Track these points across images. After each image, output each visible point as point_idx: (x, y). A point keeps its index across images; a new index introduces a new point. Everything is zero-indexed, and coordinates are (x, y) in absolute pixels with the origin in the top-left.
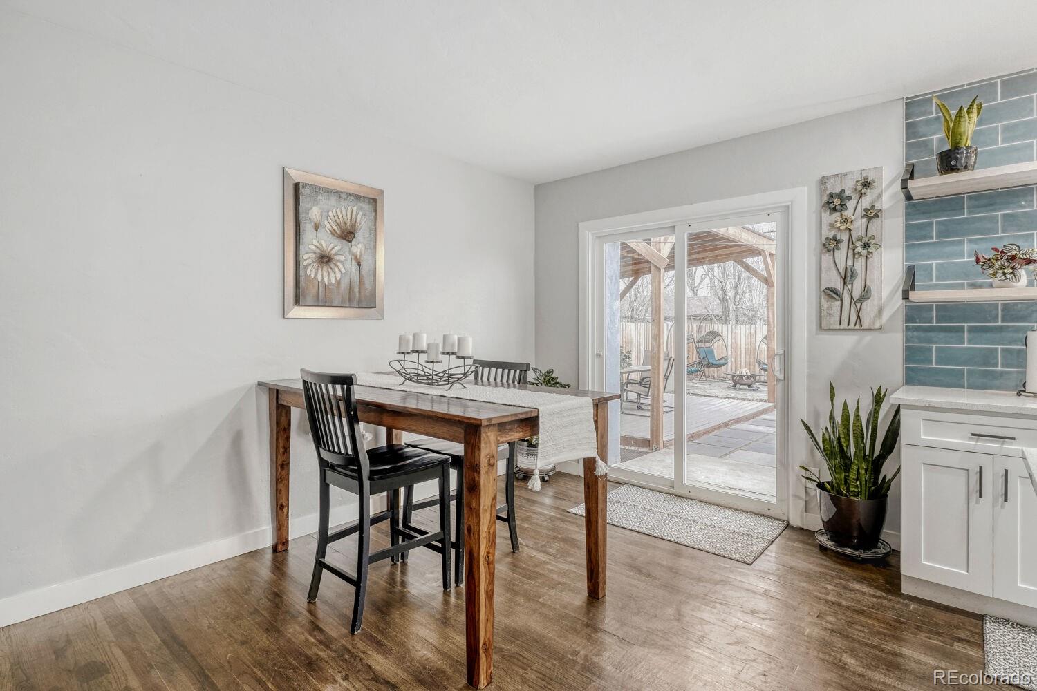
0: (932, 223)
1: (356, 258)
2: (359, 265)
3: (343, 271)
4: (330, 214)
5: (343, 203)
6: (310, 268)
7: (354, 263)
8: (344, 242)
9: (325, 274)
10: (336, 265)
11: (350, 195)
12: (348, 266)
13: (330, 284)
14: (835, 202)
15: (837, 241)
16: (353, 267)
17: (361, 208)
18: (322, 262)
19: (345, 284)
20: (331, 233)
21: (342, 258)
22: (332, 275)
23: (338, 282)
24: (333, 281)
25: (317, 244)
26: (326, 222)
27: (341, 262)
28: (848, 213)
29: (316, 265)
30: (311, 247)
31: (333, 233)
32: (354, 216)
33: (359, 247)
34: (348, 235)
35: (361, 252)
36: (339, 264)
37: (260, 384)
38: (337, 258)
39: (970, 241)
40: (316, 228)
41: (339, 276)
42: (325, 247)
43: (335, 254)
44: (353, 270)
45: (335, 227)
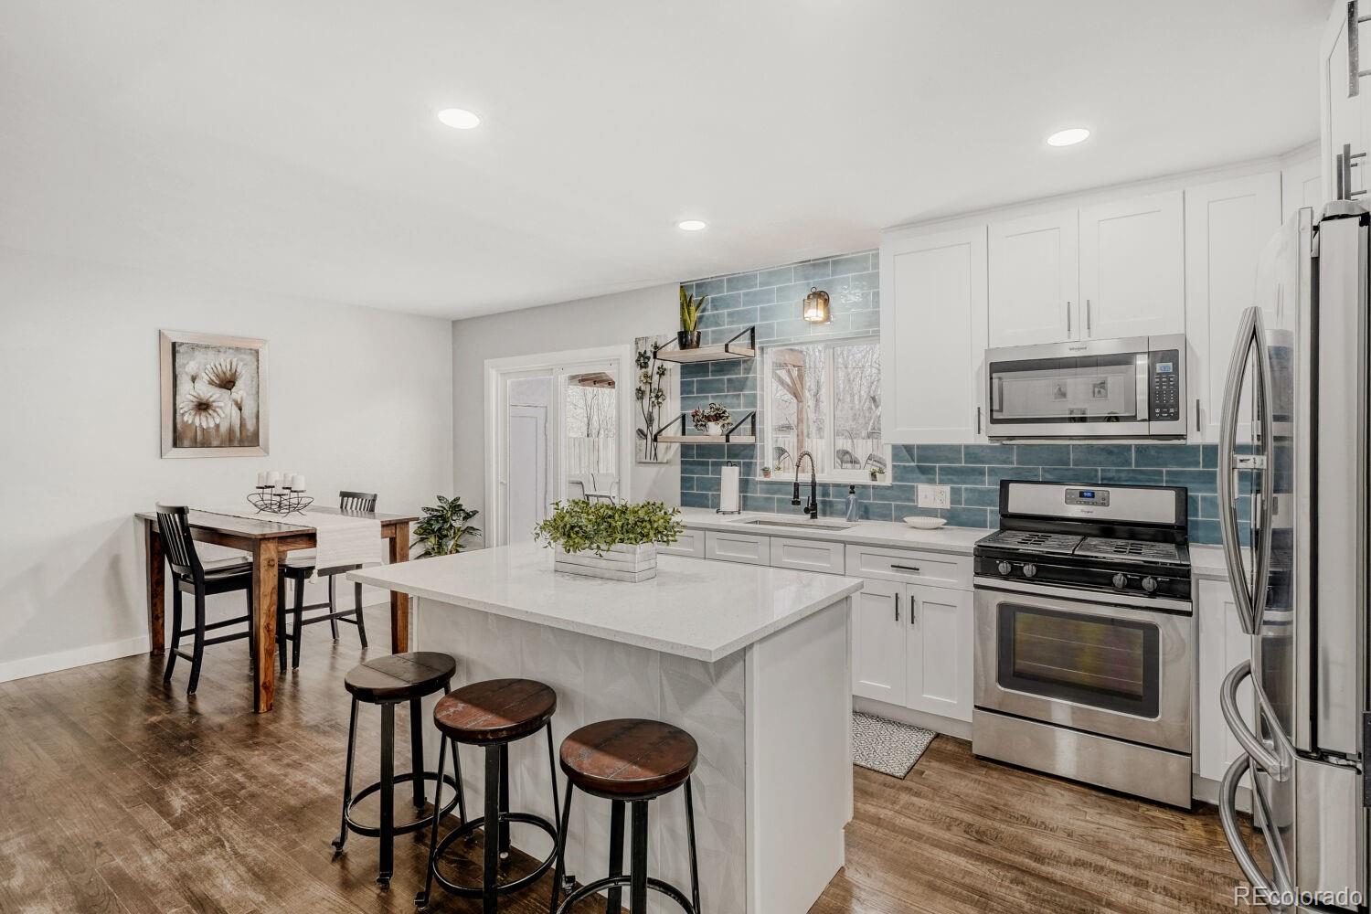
0: (693, 381)
1: (236, 403)
2: (240, 410)
3: (223, 415)
4: (208, 366)
5: (222, 355)
6: (187, 415)
7: (235, 409)
8: (224, 390)
9: (204, 419)
10: (215, 411)
11: (229, 348)
12: (227, 411)
13: (209, 428)
14: (642, 361)
15: (643, 393)
16: (233, 412)
17: (242, 360)
18: (200, 409)
19: (223, 429)
20: (210, 383)
21: (221, 404)
22: (210, 420)
23: (217, 426)
24: (212, 425)
25: (195, 394)
26: (204, 375)
27: (221, 407)
28: (649, 370)
29: (193, 412)
30: (189, 397)
31: (211, 383)
32: (234, 364)
33: (240, 391)
34: (227, 383)
35: (242, 398)
36: (217, 410)
37: (137, 516)
38: (214, 404)
39: (713, 397)
40: (194, 379)
41: (218, 421)
42: (202, 396)
43: (214, 402)
44: (234, 415)
45: (214, 378)
